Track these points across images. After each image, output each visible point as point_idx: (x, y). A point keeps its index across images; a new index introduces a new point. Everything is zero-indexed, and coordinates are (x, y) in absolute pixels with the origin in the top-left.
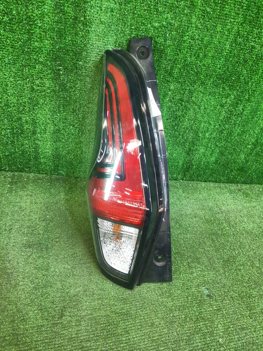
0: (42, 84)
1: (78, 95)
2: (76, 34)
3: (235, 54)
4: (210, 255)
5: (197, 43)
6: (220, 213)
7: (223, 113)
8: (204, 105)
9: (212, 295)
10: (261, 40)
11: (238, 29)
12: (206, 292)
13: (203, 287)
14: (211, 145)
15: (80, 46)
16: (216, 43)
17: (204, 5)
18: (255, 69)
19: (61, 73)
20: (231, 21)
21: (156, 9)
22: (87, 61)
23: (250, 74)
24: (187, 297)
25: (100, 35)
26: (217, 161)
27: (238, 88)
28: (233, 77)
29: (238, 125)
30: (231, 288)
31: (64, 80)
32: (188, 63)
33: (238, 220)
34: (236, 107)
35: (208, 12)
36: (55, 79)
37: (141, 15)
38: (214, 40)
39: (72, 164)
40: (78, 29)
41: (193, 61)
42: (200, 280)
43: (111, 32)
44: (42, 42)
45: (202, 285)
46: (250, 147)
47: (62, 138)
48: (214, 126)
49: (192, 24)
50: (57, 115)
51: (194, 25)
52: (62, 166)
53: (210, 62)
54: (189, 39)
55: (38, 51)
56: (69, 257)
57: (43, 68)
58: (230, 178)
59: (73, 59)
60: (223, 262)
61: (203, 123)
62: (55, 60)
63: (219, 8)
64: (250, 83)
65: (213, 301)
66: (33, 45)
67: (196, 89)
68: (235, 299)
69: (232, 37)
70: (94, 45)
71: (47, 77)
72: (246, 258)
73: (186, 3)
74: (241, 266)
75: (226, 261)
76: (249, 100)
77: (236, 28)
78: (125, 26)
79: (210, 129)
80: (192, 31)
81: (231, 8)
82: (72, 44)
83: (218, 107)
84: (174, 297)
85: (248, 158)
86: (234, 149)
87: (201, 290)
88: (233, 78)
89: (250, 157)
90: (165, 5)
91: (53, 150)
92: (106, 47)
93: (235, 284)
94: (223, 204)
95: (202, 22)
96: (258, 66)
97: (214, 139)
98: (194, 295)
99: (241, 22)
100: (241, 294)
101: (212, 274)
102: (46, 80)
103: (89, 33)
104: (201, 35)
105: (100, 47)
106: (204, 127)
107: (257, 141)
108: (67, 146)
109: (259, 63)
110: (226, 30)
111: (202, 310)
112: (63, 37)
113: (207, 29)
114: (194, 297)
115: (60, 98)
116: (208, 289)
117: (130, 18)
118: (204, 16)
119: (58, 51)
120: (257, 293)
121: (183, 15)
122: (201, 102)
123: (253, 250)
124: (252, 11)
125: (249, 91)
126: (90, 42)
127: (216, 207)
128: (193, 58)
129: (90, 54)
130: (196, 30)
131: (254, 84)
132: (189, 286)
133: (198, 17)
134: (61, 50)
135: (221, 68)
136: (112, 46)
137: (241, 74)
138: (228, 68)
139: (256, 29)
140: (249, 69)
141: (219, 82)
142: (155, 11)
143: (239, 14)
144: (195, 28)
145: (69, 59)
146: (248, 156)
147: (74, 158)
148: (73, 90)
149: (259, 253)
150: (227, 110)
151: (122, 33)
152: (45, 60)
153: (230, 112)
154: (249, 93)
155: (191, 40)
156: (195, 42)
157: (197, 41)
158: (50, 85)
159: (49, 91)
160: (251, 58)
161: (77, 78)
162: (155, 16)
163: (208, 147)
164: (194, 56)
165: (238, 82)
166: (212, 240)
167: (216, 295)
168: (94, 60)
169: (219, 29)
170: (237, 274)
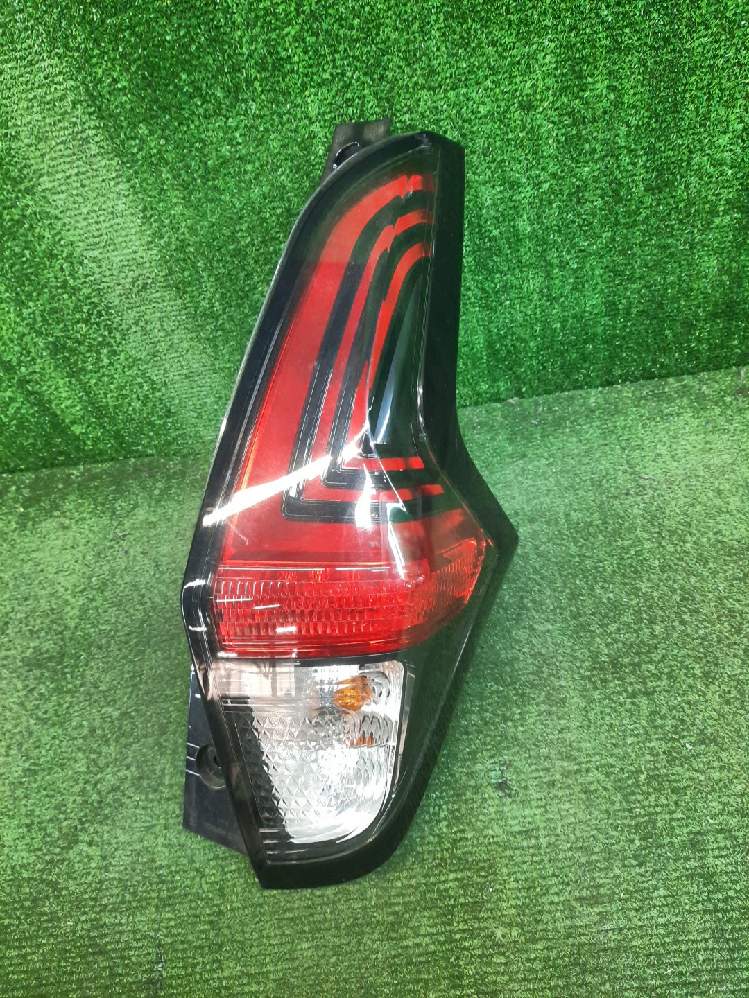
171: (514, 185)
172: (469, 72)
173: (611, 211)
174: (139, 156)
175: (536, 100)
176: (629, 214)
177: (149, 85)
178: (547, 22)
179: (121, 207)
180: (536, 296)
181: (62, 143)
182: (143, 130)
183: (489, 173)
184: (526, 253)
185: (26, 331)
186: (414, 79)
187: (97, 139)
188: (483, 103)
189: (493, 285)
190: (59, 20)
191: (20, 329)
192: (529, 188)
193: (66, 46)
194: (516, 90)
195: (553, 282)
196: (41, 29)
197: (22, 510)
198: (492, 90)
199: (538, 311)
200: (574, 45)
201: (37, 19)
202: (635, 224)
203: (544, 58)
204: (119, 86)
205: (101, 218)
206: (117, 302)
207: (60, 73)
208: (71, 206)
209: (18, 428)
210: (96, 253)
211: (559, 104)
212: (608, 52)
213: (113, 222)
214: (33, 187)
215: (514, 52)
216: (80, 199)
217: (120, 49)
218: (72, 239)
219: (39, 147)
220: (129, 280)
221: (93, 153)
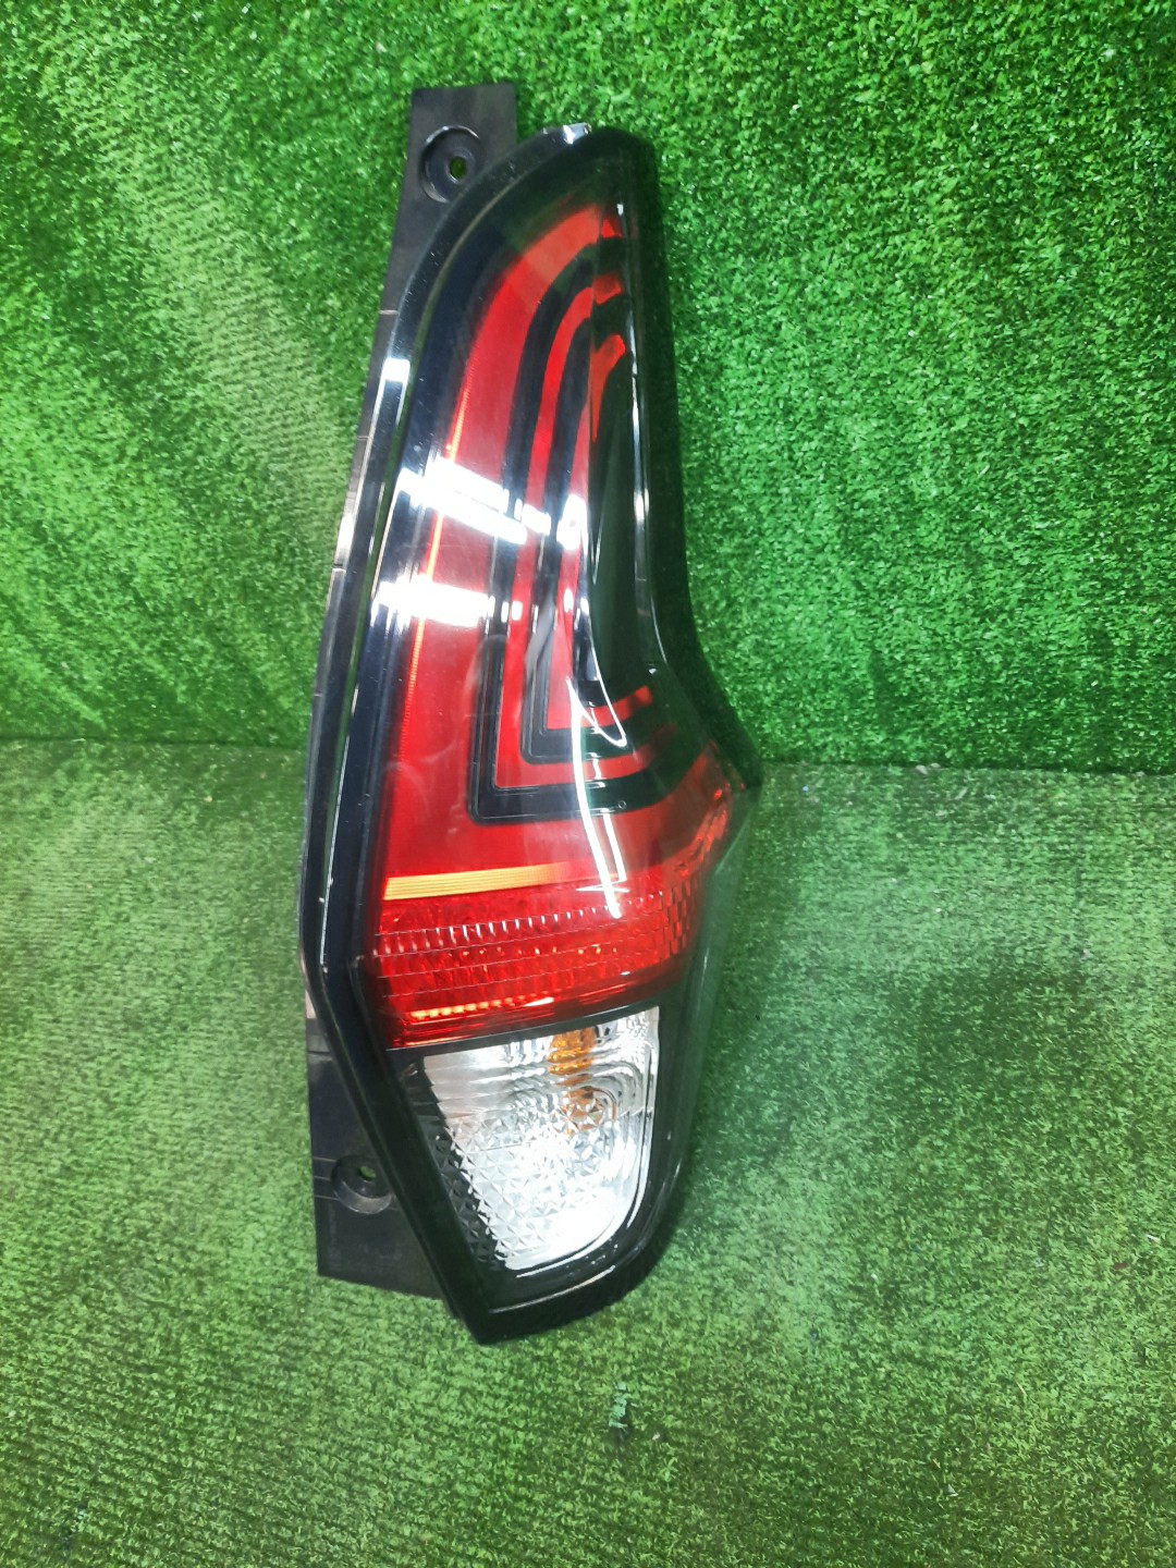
171: (902, 417)
172: (813, 225)
173: (1089, 473)
174: (333, 338)
175: (933, 275)
176: (1127, 482)
177: (339, 238)
178: (937, 144)
179: (310, 409)
180: (951, 605)
181: (234, 315)
182: (333, 301)
183: (857, 396)
184: (931, 532)
185: (207, 562)
186: (724, 234)
187: (277, 311)
188: (841, 278)
189: (873, 579)
190: (221, 149)
191: (200, 559)
192: (931, 425)
193: (232, 184)
194: (896, 257)
195: (984, 585)
196: (202, 160)
197: (209, 799)
198: (854, 256)
199: (958, 631)
200: (993, 181)
201: (195, 149)
202: (1137, 500)
203: (940, 203)
204: (299, 237)
205: (290, 420)
206: (313, 539)
207: (227, 219)
208: (251, 402)
209: (215, 687)
210: (284, 467)
211: (973, 284)
212: (1058, 194)
213: (303, 427)
214: (203, 372)
215: (886, 193)
216: (259, 393)
217: (298, 186)
218: (254, 447)
219: (207, 319)
220: (329, 508)
221: (273, 330)
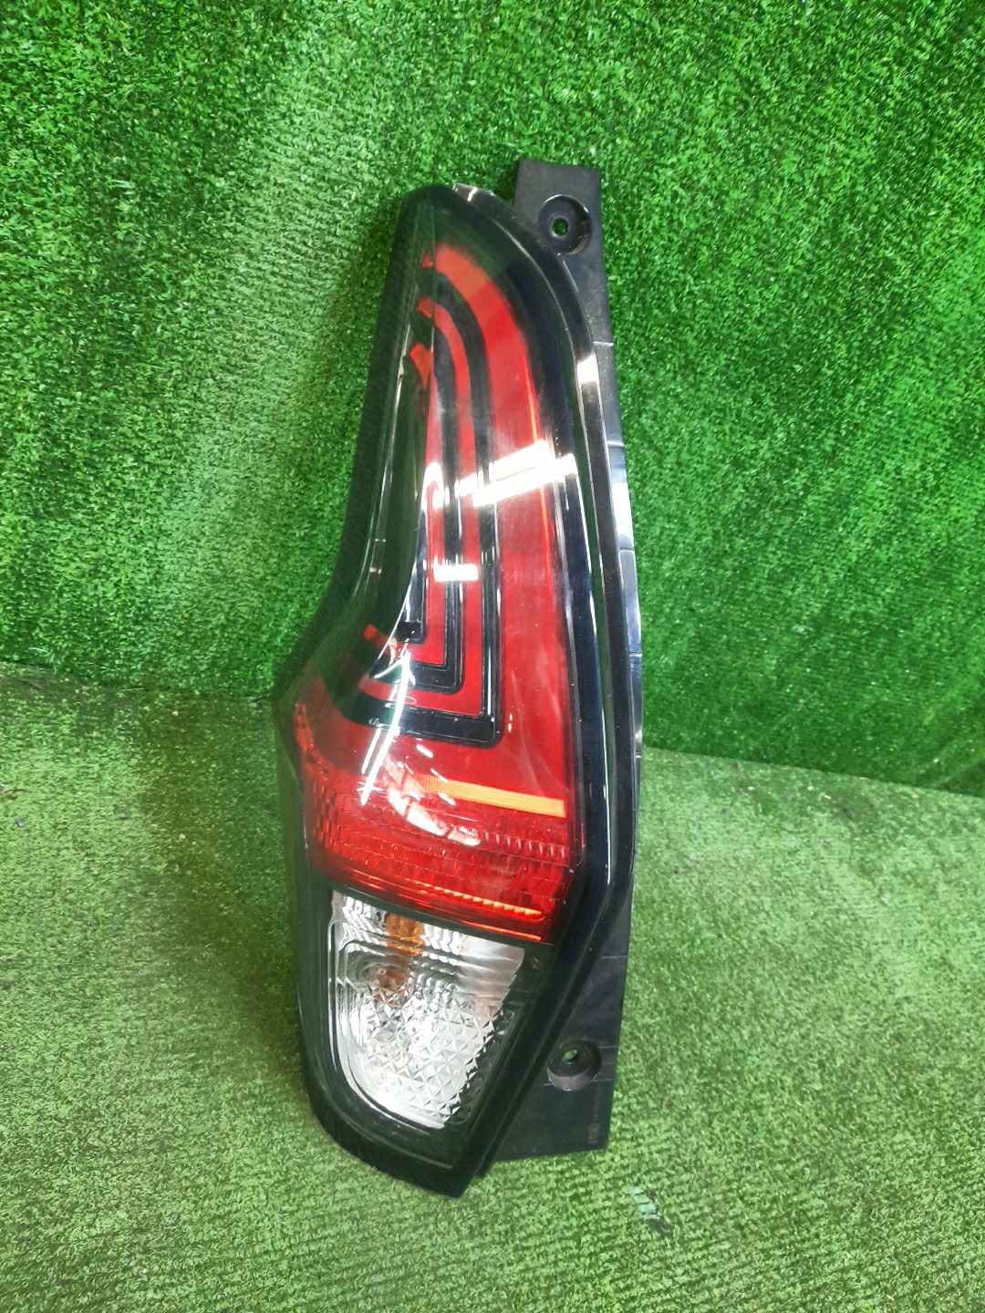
0: (25, 243)
1: (185, 321)
2: (226, 53)
3: (821, 278)
4: (655, 1046)
5: (698, 205)
6: (681, 870)
7: (736, 491)
8: (679, 452)
9: (668, 1220)
10: (919, 246)
11: (854, 186)
12: (647, 1208)
13: (636, 1185)
14: (672, 608)
15: (234, 110)
16: (765, 218)
17: (753, 63)
18: (878, 346)
19: (125, 207)
20: (834, 151)
21: (578, 31)
22: (251, 178)
23: (858, 364)
24: (577, 1237)
25: (328, 78)
26: (683, 668)
27: (806, 406)
28: (797, 362)
29: (776, 541)
30: (735, 1186)
31: (132, 244)
32: (653, 275)
33: (742, 903)
34: (786, 477)
35: (762, 93)
36: (91, 233)
37: (516, 41)
38: (764, 206)
39: (100, 623)
40: (239, 32)
41: (672, 268)
42: (622, 1157)
43: (379, 79)
44: (56, 47)
45: (630, 1176)
46: (801, 629)
47: (77, 505)
48: (698, 538)
49: (696, 122)
50: (73, 398)
51: (702, 131)
52: (53, 625)
53: (731, 289)
54: (673, 180)
55: (28, 84)
56: (64, 1063)
57: (41, 170)
58: (714, 736)
59: (188, 157)
60: (700, 1074)
61: (660, 518)
62: (106, 145)
63: (803, 89)
64: (849, 397)
65: (673, 1245)
66: (9, 50)
67: (659, 384)
68: (752, 1233)
69: (825, 210)
70: (297, 120)
71: (51, 214)
72: (779, 1059)
73: (695, 38)
74: (762, 1092)
75: (712, 1073)
76: (831, 458)
77: (846, 182)
78: (441, 68)
79: (681, 546)
80: (689, 152)
81: (845, 102)
82: (200, 92)
83: (726, 467)
84: (525, 1239)
85: (786, 670)
86: (749, 633)
87: (628, 1200)
88: (798, 368)
89: (796, 666)
90: (614, 22)
91: (21, 551)
92: (345, 138)
93: (748, 1169)
94: (690, 837)
95: (735, 125)
96: (890, 338)
97: (687, 584)
98: (604, 1224)
99: (868, 162)
100: (770, 1209)
101: (664, 1127)
102: (49, 225)
103: (283, 61)
104: (720, 178)
105: (322, 132)
106: (664, 537)
107: (826, 610)
108: (90, 541)
109: (896, 327)
110: (812, 178)
111: (634, 1293)
112: (164, 49)
113: (746, 156)
114: (604, 1235)
115: (100, 323)
116: (652, 1195)
117: (468, 42)
118: (746, 104)
119: (128, 110)
120: (821, 1202)
121: (671, 82)
122: (670, 439)
123: (799, 1023)
124: (910, 133)
125: (838, 426)
126: (279, 99)
127: (668, 847)
128: (674, 260)
129: (271, 155)
130: (706, 150)
131: (862, 403)
132: (582, 1185)
133: (725, 103)
134: (143, 107)
135: (765, 321)
136: (371, 142)
137: (826, 357)
138: (789, 324)
139: (911, 201)
140: (856, 344)
141: (747, 370)
142: (569, 36)
143: (865, 131)
144: (703, 144)
145: (174, 156)
146: (789, 663)
147: (118, 596)
148: (166, 295)
149: (818, 1039)
150: (754, 483)
151: (423, 95)
152: (59, 133)
153: (763, 490)
154: (838, 432)
155: (682, 186)
156: (693, 200)
157: (700, 196)
158: (60, 253)
159: (50, 279)
160: (871, 305)
161: (194, 246)
162: (565, 56)
163: (662, 611)
164: (681, 252)
165: (810, 383)
166: (660, 982)
167: (682, 1217)
168: (282, 185)
169: (789, 167)
170: (753, 1128)
